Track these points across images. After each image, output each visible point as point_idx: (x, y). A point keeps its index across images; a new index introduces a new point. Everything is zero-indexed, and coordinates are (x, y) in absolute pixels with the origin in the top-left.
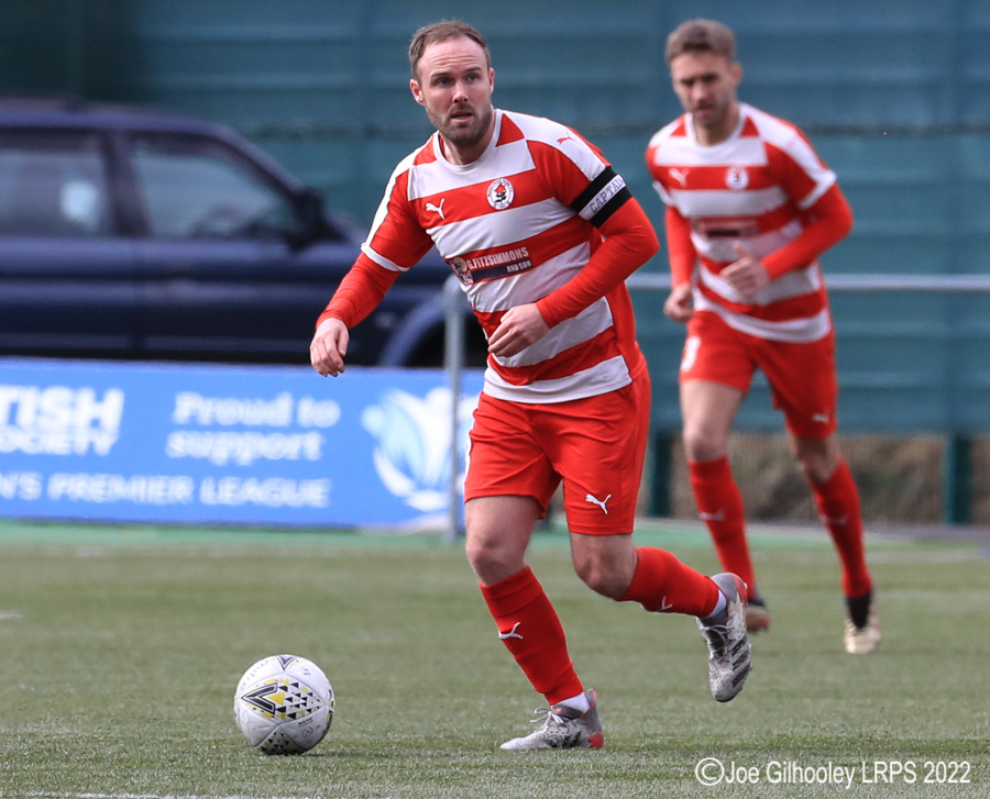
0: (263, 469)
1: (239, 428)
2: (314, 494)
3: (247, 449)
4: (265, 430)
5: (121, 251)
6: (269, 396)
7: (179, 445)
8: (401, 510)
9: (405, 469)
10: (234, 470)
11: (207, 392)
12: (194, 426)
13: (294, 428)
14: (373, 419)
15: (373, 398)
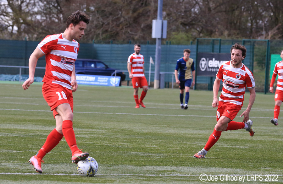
0: (103, 82)
1: (102, 80)
2: (106, 84)
3: (103, 81)
4: (104, 80)
5: (95, 69)
6: (104, 77)
7: (98, 80)
8: (112, 85)
9: (112, 82)
10: (102, 82)
11: (100, 77)
12: (99, 79)
13: (105, 80)
14: (110, 79)
15: (110, 78)
